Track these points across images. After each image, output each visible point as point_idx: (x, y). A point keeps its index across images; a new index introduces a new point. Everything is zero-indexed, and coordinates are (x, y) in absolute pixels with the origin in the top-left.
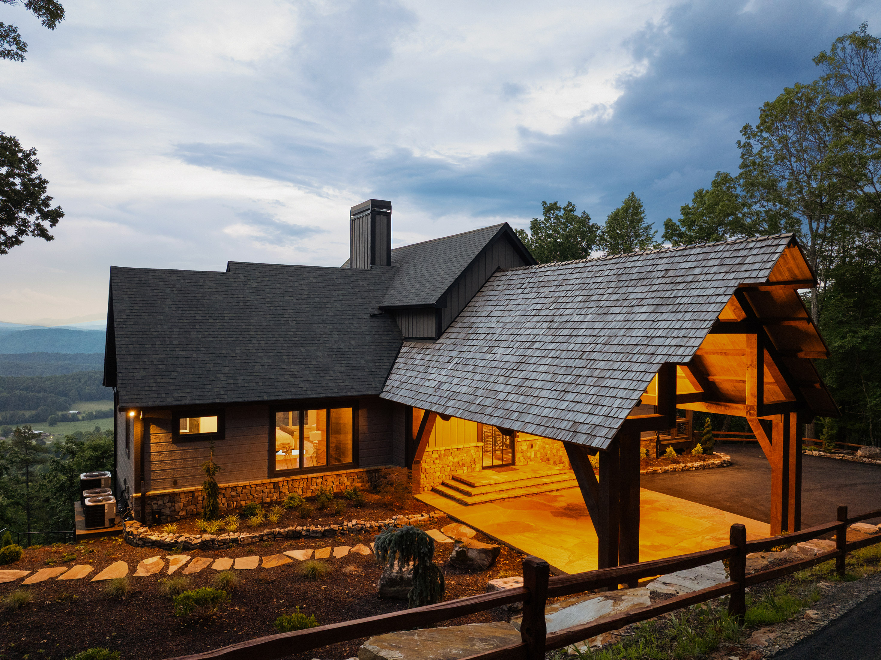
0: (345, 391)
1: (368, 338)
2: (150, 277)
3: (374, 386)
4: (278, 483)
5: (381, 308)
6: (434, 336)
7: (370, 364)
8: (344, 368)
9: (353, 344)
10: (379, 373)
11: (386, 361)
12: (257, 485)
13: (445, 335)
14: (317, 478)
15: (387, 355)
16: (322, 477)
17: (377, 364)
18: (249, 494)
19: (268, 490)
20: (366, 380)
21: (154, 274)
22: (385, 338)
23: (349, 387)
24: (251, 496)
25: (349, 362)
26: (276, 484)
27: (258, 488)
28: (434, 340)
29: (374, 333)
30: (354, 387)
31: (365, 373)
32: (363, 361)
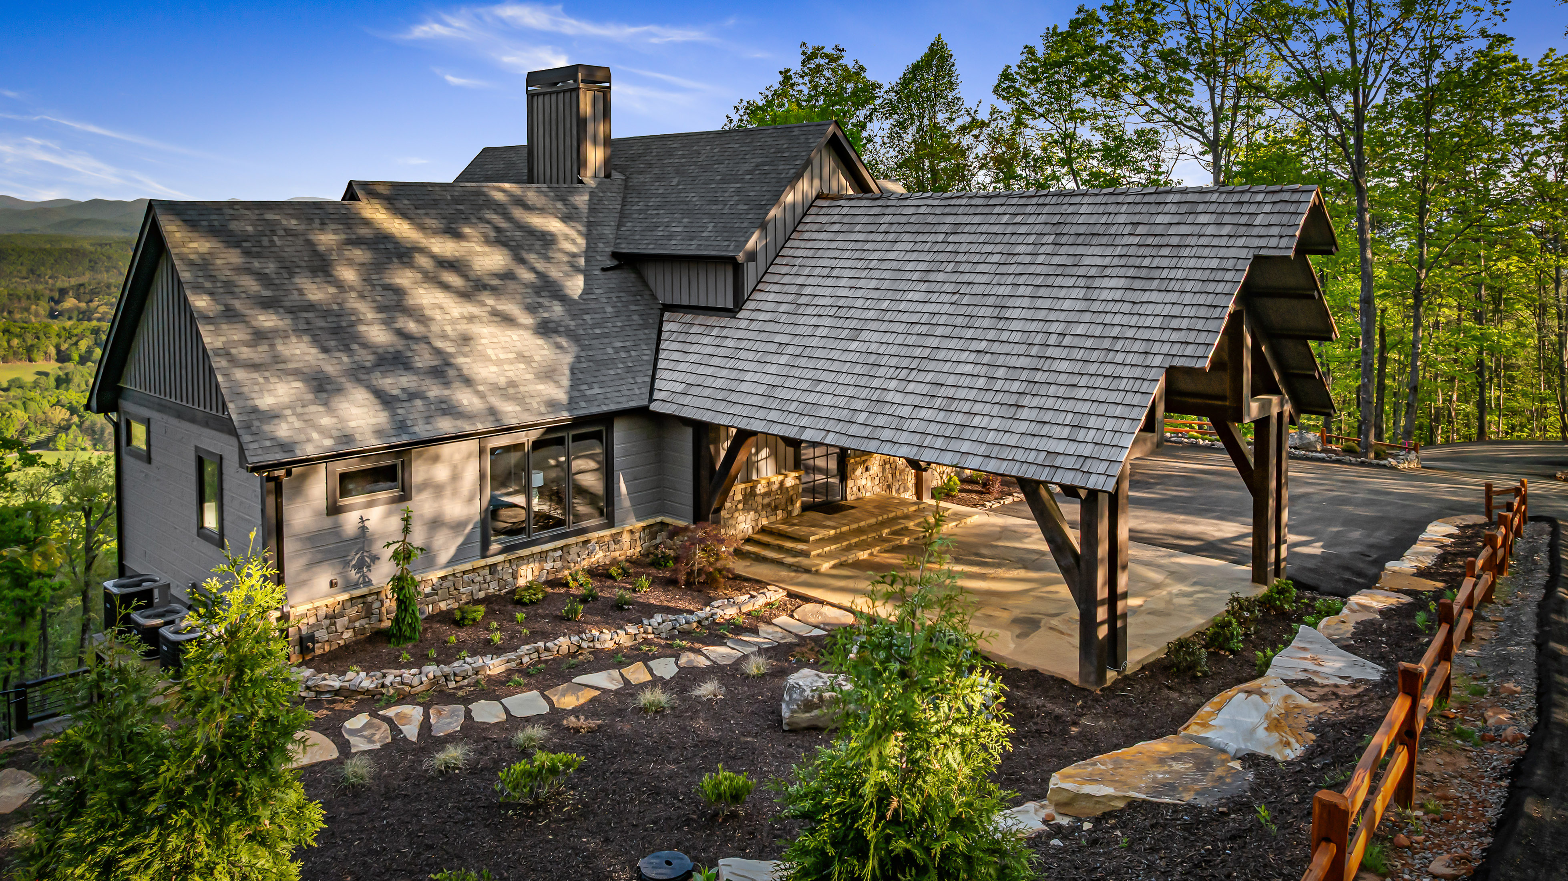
0: (596, 403)
1: (609, 309)
2: (228, 217)
3: (637, 391)
4: (495, 565)
5: (615, 255)
6: (730, 305)
7: (623, 355)
8: (584, 365)
9: (590, 322)
10: (639, 369)
11: (645, 347)
12: (464, 572)
13: (750, 305)
14: (555, 550)
15: (644, 337)
16: (562, 548)
17: (633, 353)
18: (452, 589)
19: (480, 579)
20: (622, 382)
21: (232, 212)
22: (633, 308)
23: (602, 397)
24: (455, 592)
25: (590, 353)
26: (492, 568)
27: (466, 576)
28: (732, 312)
29: (615, 299)
30: (609, 395)
31: (619, 371)
32: (610, 350)
